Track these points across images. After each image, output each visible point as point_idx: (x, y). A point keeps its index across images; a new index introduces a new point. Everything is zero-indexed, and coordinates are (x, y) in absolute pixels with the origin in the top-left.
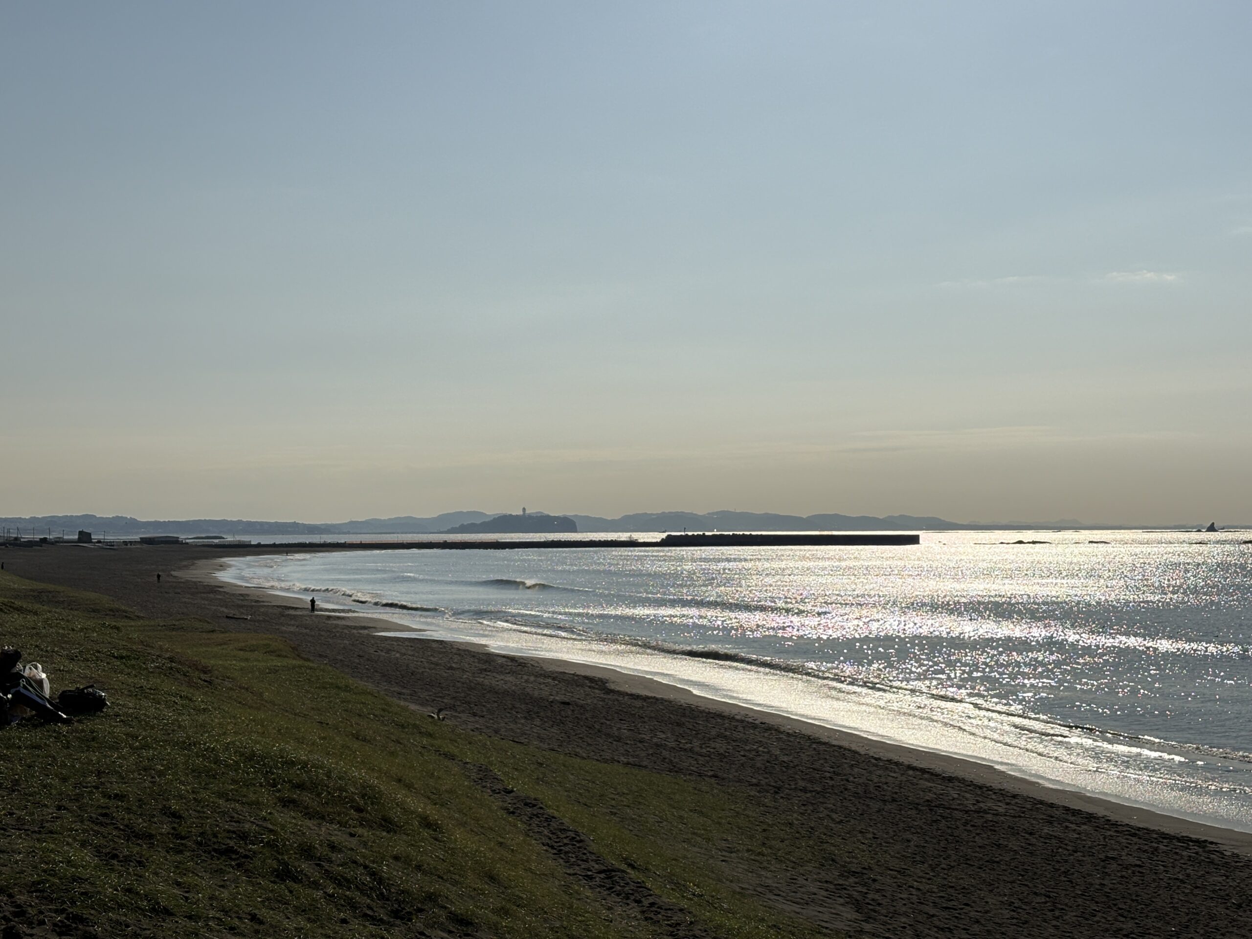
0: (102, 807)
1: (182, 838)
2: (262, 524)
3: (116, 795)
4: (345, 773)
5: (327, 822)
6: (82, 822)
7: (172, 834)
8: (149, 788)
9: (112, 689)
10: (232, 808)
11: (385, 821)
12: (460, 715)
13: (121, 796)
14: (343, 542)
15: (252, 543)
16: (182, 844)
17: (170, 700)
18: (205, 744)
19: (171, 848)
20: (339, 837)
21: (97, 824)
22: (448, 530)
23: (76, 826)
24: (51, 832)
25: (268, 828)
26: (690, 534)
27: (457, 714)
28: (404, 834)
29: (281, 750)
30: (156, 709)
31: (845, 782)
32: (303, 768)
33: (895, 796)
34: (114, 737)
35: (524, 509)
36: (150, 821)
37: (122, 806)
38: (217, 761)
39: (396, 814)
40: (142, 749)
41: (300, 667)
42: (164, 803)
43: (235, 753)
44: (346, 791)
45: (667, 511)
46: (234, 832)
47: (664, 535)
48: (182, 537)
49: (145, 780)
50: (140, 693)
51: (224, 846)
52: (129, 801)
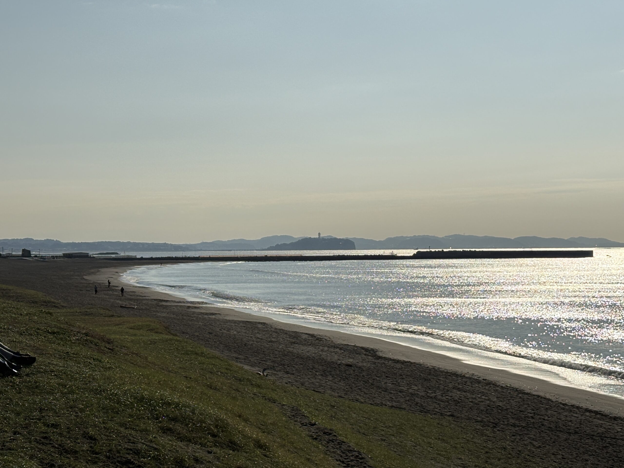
0: (43, 433)
1: (97, 453)
2: (143, 244)
3: (53, 425)
4: (204, 410)
5: (192, 444)
6: (30, 442)
7: (90, 451)
8: (74, 420)
9: (48, 354)
10: (130, 434)
11: (231, 443)
12: (277, 373)
13: (56, 425)
14: (197, 256)
15: (138, 257)
16: (97, 458)
17: (87, 362)
18: (111, 391)
19: (89, 460)
20: (201, 454)
21: (40, 444)
22: (268, 248)
23: (26, 445)
24: (10, 449)
25: (153, 447)
26: (433, 250)
27: (275, 372)
28: (244, 452)
29: (161, 395)
30: (77, 367)
31: (542, 420)
32: (176, 407)
33: (577, 430)
34: (50, 386)
35: (319, 234)
36: (75, 442)
37: (57, 432)
38: (119, 402)
39: (238, 439)
40: (69, 394)
41: (171, 340)
42: (84, 430)
43: (131, 397)
44: (205, 423)
45: (417, 235)
46: (131, 450)
47: (415, 252)
48: (91, 253)
49: (71, 415)
50: (66, 357)
51: (124, 459)
52: (61, 429)
